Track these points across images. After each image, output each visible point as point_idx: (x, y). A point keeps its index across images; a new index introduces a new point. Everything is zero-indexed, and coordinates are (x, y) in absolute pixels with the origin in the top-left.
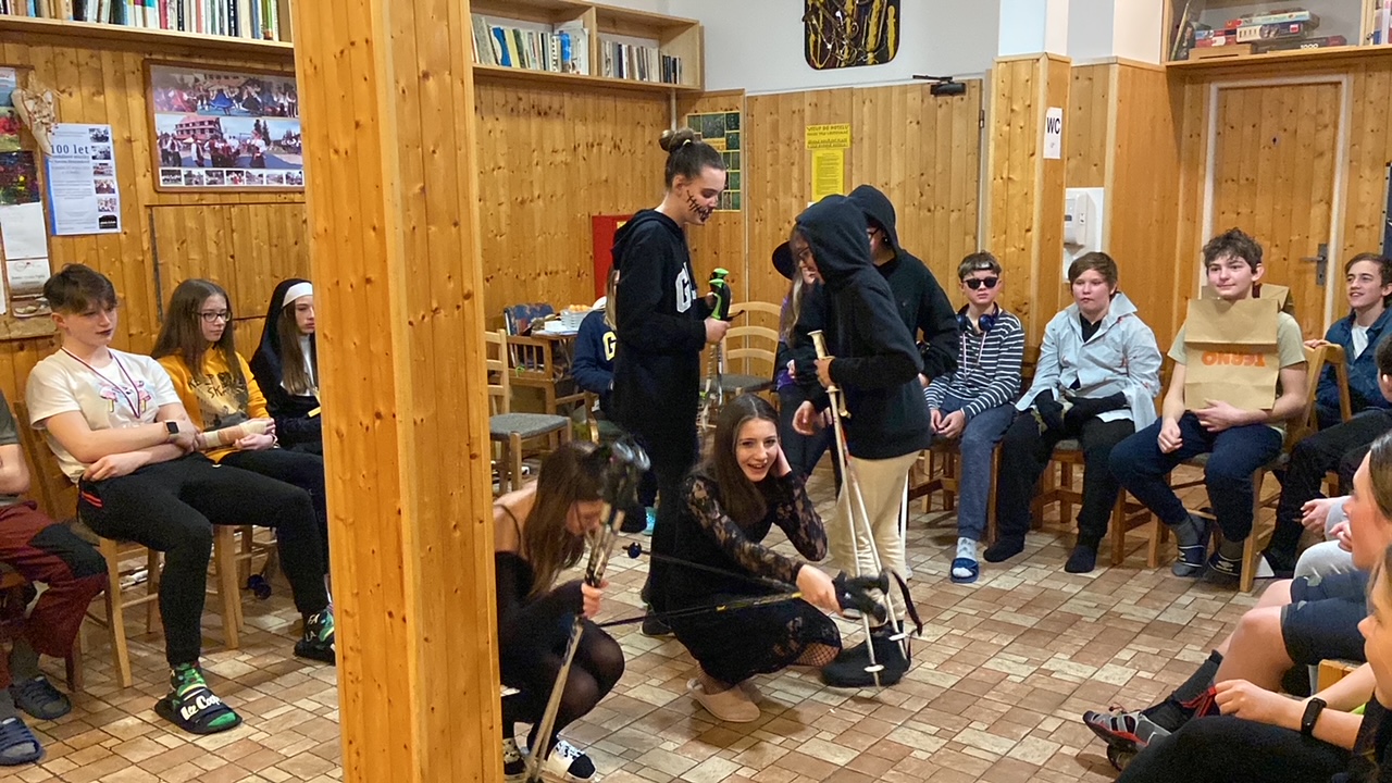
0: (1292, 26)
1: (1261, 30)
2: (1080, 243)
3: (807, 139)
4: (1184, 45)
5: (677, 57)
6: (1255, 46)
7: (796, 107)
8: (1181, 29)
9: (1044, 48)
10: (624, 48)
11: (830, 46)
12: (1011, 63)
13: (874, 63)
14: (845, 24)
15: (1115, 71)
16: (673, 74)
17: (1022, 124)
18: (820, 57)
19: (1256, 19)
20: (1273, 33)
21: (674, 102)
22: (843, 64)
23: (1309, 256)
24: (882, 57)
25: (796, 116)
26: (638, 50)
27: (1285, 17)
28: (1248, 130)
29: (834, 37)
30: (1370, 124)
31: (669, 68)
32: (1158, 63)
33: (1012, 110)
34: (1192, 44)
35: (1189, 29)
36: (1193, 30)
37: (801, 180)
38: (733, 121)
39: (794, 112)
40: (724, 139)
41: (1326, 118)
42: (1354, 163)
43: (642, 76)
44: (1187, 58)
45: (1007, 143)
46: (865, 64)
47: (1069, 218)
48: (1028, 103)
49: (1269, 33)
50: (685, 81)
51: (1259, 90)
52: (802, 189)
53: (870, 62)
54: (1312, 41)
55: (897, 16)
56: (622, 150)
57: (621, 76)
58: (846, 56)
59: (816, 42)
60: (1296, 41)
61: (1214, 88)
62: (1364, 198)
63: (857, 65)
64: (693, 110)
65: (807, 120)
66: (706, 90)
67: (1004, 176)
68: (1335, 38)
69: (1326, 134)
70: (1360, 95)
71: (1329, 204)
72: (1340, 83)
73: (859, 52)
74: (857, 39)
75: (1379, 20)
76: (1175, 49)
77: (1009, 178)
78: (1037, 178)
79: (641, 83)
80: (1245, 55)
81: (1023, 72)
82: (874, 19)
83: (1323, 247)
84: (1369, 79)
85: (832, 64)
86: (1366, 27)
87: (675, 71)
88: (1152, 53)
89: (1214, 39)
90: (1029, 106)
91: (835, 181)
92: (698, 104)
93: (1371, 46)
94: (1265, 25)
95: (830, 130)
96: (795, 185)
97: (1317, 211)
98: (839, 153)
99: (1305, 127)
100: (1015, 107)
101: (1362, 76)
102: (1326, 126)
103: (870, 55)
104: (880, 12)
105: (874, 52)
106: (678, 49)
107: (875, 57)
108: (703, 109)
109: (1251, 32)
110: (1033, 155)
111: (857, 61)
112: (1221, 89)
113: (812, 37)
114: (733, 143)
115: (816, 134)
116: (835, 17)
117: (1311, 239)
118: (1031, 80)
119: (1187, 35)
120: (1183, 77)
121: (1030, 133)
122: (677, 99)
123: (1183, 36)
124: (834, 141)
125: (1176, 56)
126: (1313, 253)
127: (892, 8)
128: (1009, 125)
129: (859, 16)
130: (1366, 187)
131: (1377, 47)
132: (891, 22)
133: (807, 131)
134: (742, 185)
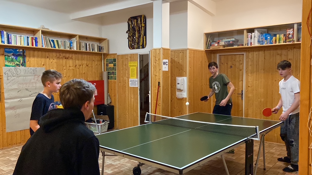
0: (231, 42)
1: (224, 42)
2: (182, 89)
3: (129, 64)
4: (209, 45)
5: (103, 46)
6: (224, 46)
7: (127, 57)
8: (208, 42)
9: (162, 46)
10: (88, 44)
11: (133, 44)
12: (155, 49)
13: (142, 48)
14: (136, 40)
15: (188, 51)
17: (158, 63)
18: (131, 47)
19: (223, 40)
20: (227, 43)
21: (103, 56)
22: (136, 48)
23: (240, 93)
24: (143, 47)
25: (127, 59)
26: (91, 45)
27: (229, 40)
28: (226, 64)
29: (134, 42)
30: (250, 64)
31: (100, 48)
32: (203, 49)
33: (156, 60)
34: (211, 45)
35: (210, 42)
36: (211, 42)
37: (128, 74)
38: (115, 60)
39: (126, 59)
40: (113, 64)
41: (241, 62)
42: (247, 72)
43: (93, 50)
44: (210, 48)
45: (155, 67)
46: (140, 48)
47: (178, 84)
49: (226, 43)
50: (105, 51)
51: (228, 55)
52: (128, 75)
53: (141, 48)
54: (236, 45)
55: (146, 38)
57: (87, 50)
58: (136, 47)
59: (130, 43)
60: (232, 45)
61: (218, 55)
62: (249, 80)
63: (138, 49)
64: (107, 58)
65: (129, 60)
66: (110, 53)
67: (155, 74)
68: (241, 44)
69: (241, 66)
70: (247, 57)
71: (243, 81)
72: (243, 54)
73: (139, 46)
74: (138, 43)
75: (248, 40)
76: (207, 46)
78: (161, 75)
79: (92, 52)
80: (222, 48)
81: (158, 52)
82: (141, 39)
83: (242, 91)
84: (249, 54)
85: (134, 48)
86: (245, 42)
87: (102, 49)
88: (201, 47)
89: (215, 44)
90: (159, 59)
91: (134, 74)
92: (108, 57)
93: (247, 46)
94: (225, 41)
95: (133, 63)
96: (127, 75)
97: (240, 83)
98: (135, 68)
99: (237, 64)
100: (156, 59)
101: (248, 53)
102: (241, 64)
103: (141, 47)
104: (142, 37)
105: (141, 46)
107: (142, 47)
108: (109, 58)
109: (222, 43)
110: (160, 70)
111: (138, 48)
112: (220, 55)
113: (130, 42)
114: (115, 65)
115: (131, 64)
116: (134, 38)
117: (240, 89)
118: (159, 53)
119: (210, 43)
120: (210, 53)
121: (159, 65)
123: (209, 43)
124: (134, 65)
125: (207, 48)
126: (240, 92)
127: (145, 36)
128: (155, 63)
129: (139, 38)
130: (250, 78)
132: (145, 39)
133: (129, 63)
134: (116, 75)
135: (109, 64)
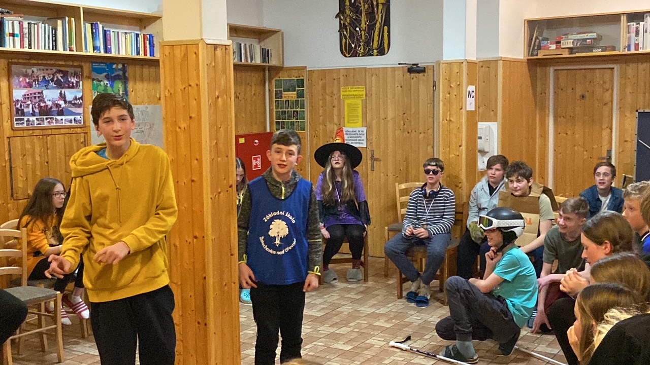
0: (588, 41)
1: (573, 42)
2: (486, 151)
3: (342, 93)
4: (536, 48)
5: (270, 49)
6: (571, 50)
7: (335, 76)
8: (534, 40)
9: (465, 57)
10: (243, 45)
11: (353, 46)
12: (450, 64)
13: (377, 55)
14: (361, 35)
15: (500, 63)
16: (267, 58)
17: (456, 94)
18: (348, 50)
19: (570, 37)
20: (579, 44)
21: (267, 72)
22: (361, 55)
23: (603, 156)
24: (382, 52)
25: (336, 82)
26: (249, 46)
27: (584, 36)
28: (570, 91)
29: (355, 41)
30: (629, 90)
31: (265, 54)
32: (522, 58)
33: (451, 87)
34: (539, 48)
35: (538, 40)
36: (539, 41)
37: (339, 115)
38: (301, 83)
39: (334, 79)
40: (295, 93)
41: (607, 86)
42: (622, 109)
43: (252, 60)
44: (537, 55)
45: (448, 102)
46: (372, 55)
47: (480, 138)
48: (458, 83)
49: (577, 44)
50: (274, 62)
51: (575, 71)
52: (339, 119)
53: (375, 54)
54: (598, 48)
55: (389, 32)
56: (240, 99)
57: (241, 61)
58: (362, 51)
59: (346, 43)
60: (590, 48)
61: (552, 69)
62: (627, 126)
63: (368, 56)
64: (278, 76)
65: (342, 83)
66: (285, 66)
67: (448, 119)
68: (610, 47)
69: (608, 94)
70: (623, 75)
71: (611, 129)
72: (613, 68)
73: (369, 50)
74: (368, 42)
75: (629, 39)
76: (531, 50)
77: (450, 120)
78: (464, 120)
79: (251, 64)
80: (566, 54)
81: (456, 69)
82: (376, 33)
83: (609, 151)
84: (627, 67)
85: (355, 55)
86: (623, 43)
87: (268, 56)
88: (519, 53)
89: (550, 45)
90: (459, 85)
91: (357, 116)
92: (280, 74)
93: (626, 52)
94: (575, 40)
95: (354, 89)
96: (335, 118)
97: (605, 133)
98: (359, 101)
99: (598, 90)
100: (452, 85)
101: (624, 66)
102: (607, 90)
103: (375, 51)
104: (380, 29)
105: (377, 49)
106: (269, 44)
107: (378, 52)
108: (284, 76)
109: (568, 43)
110: (461, 109)
111: (369, 54)
112: (555, 70)
113: (344, 41)
114: (301, 95)
115: (346, 91)
116: (356, 31)
117: (603, 148)
118: (460, 72)
119: (537, 44)
120: (536, 65)
121: (460, 98)
122: (269, 71)
123: (535, 43)
124: (356, 95)
125: (531, 54)
126: (605, 155)
127: (386, 28)
128: (449, 94)
129: (368, 30)
130: (628, 121)
131: (629, 52)
132: (386, 34)
133: (341, 90)
134: (305, 118)
135: (284, 91)
